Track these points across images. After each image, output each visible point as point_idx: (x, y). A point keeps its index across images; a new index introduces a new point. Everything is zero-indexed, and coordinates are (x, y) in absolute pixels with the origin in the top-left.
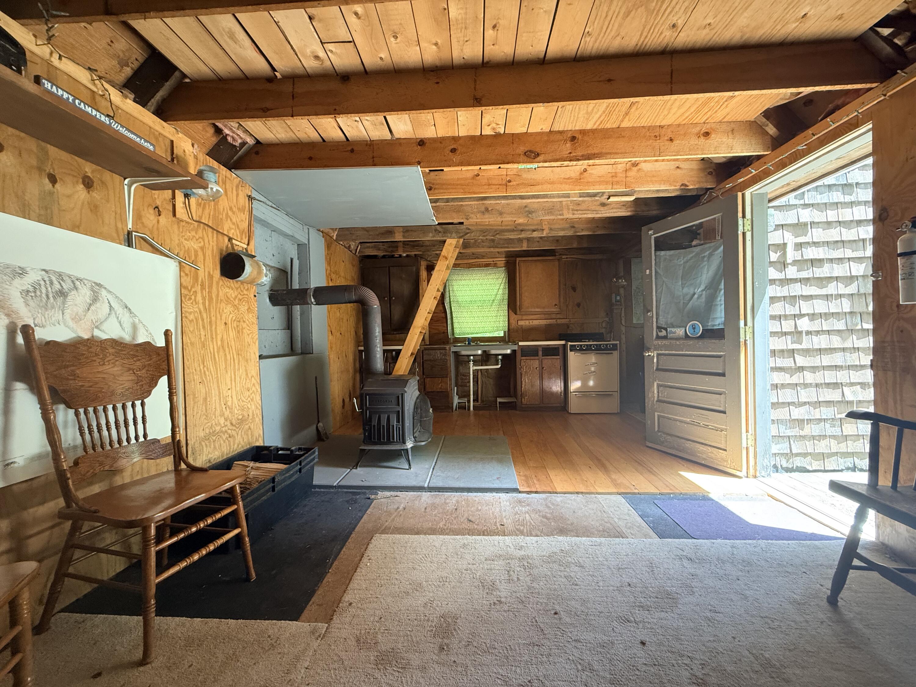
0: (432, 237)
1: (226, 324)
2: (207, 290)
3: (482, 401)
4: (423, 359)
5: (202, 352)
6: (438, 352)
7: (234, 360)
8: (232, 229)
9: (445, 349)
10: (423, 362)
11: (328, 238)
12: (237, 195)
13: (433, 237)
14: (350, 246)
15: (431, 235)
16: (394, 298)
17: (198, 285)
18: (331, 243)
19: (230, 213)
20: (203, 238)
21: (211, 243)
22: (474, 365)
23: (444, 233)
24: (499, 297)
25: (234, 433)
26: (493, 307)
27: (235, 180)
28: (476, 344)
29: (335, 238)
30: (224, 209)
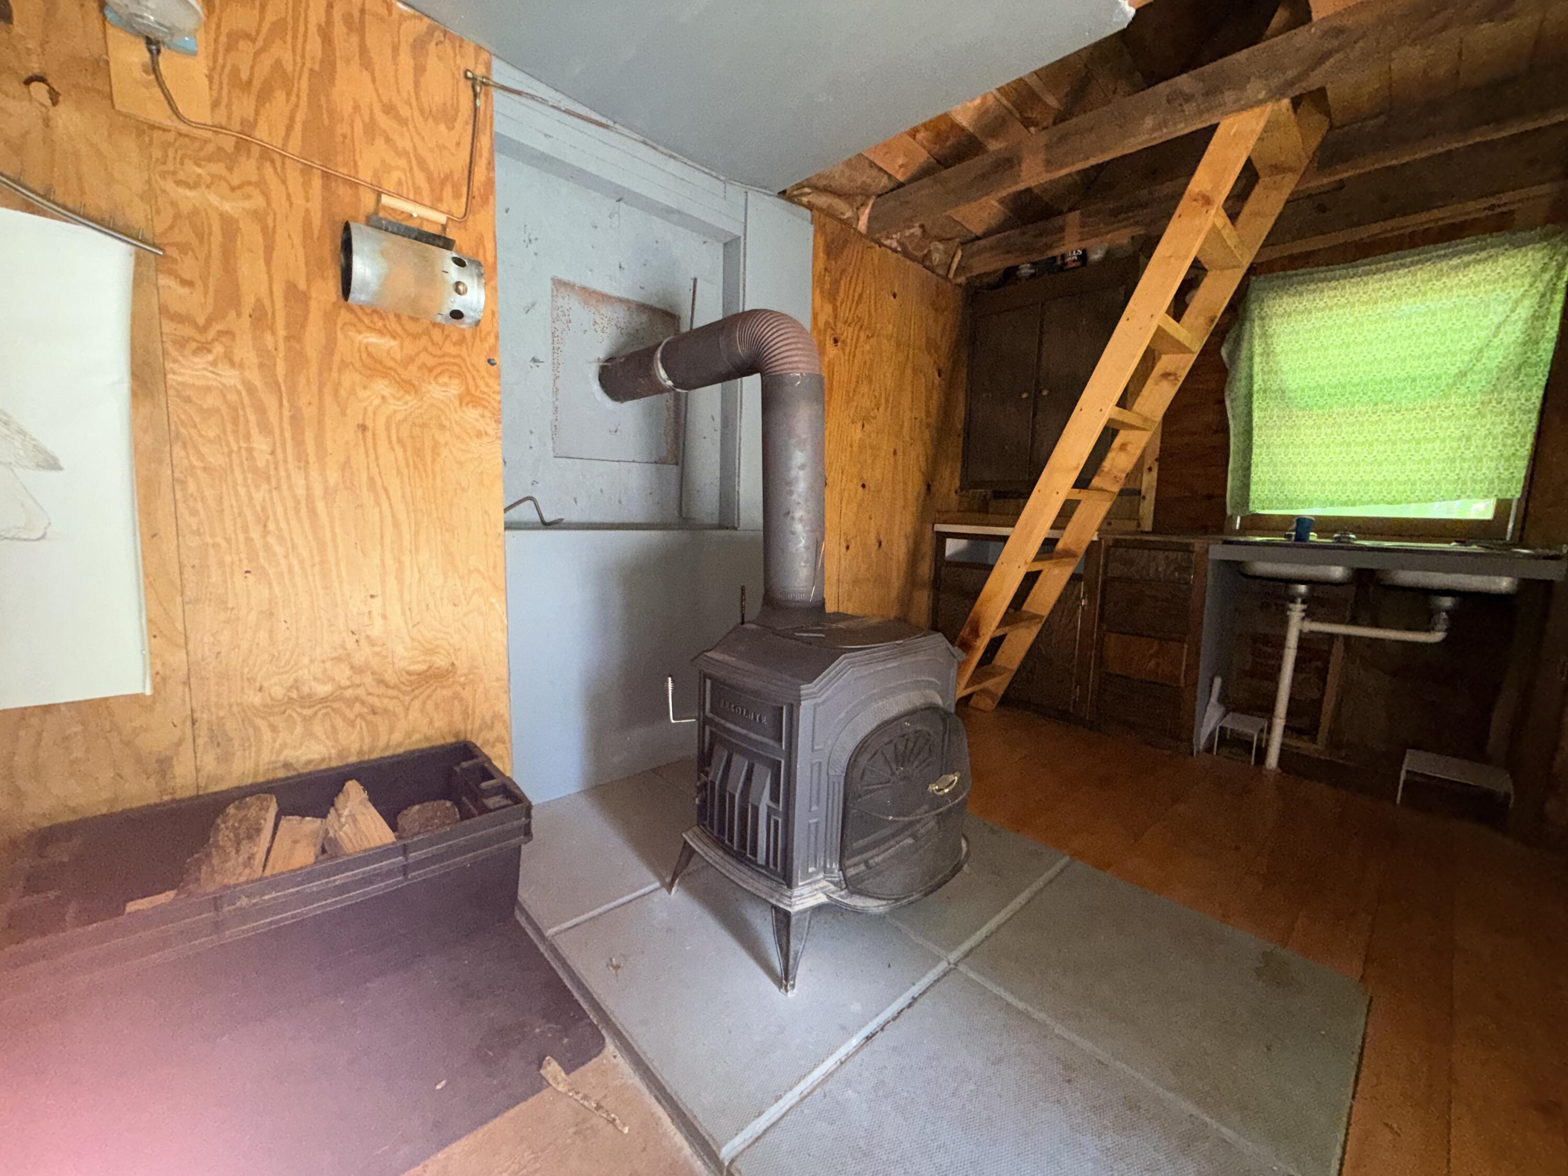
0: (1153, 130)
1: (363, 428)
2: (281, 333)
3: (1334, 744)
4: (1105, 572)
5: (258, 496)
6: (1161, 555)
7: (396, 525)
8: (398, 168)
9: (1186, 548)
10: (1104, 583)
11: (831, 225)
12: (420, 70)
13: (1159, 126)
14: (928, 256)
15: (1149, 122)
16: (1045, 393)
17: (239, 315)
18: (846, 242)
19: (384, 121)
20: (261, 185)
21: (299, 201)
22: (1309, 615)
23: (1207, 94)
24: (1495, 358)
25: (391, 705)
26: (1453, 399)
27: (407, 25)
28: (1338, 540)
29: (862, 225)
30: (357, 108)
